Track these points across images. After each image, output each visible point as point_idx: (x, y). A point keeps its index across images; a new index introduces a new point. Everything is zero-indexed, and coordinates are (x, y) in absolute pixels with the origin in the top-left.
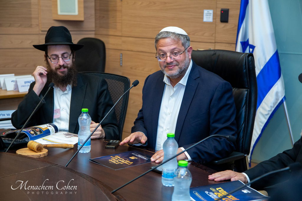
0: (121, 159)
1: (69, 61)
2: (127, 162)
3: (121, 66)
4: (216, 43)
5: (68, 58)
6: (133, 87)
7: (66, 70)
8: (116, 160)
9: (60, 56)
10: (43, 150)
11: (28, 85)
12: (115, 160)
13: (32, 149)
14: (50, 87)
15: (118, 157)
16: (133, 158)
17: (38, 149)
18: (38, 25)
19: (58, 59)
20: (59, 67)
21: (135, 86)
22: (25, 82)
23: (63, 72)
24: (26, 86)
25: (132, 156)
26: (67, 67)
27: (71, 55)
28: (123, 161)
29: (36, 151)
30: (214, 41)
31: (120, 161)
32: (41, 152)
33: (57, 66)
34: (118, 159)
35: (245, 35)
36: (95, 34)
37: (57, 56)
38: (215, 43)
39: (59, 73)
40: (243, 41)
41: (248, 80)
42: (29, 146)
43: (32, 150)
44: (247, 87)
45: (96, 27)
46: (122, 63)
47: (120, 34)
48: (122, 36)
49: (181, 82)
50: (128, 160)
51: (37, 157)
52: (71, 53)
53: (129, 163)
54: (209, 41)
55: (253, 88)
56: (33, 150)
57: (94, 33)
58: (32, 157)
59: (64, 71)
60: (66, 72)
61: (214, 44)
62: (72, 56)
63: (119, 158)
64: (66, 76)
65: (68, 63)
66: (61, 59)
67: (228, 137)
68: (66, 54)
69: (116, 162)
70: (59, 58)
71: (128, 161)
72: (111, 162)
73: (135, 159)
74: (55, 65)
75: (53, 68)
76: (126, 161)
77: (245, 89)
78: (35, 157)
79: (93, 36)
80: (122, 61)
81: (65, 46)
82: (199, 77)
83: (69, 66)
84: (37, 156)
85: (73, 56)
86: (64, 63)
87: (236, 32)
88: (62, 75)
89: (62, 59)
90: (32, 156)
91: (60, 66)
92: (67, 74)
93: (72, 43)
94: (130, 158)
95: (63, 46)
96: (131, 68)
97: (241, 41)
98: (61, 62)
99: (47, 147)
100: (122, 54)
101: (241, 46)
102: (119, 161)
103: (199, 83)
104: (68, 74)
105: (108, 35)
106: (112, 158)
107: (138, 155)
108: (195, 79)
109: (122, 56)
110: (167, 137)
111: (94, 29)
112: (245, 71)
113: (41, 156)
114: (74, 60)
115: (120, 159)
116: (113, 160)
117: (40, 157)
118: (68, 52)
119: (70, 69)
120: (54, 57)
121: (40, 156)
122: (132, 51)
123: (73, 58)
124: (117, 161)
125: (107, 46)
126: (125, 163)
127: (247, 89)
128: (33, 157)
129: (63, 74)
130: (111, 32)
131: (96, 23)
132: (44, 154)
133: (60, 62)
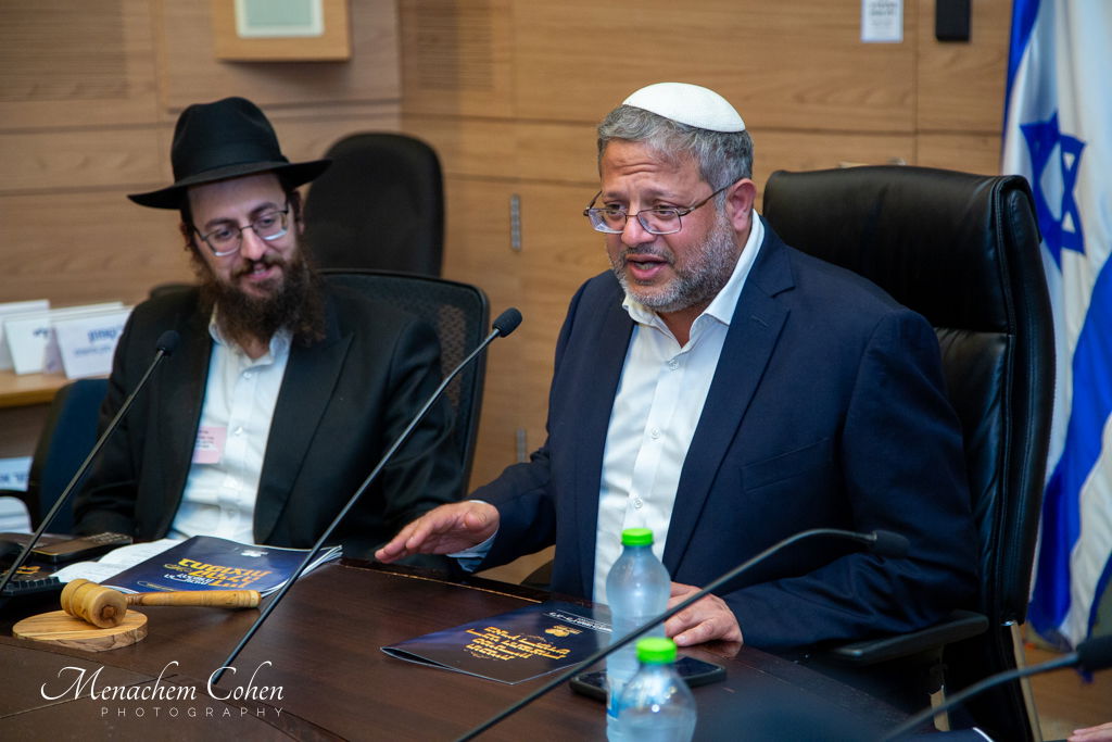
0: (514, 638)
1: (283, 237)
2: (542, 649)
3: (517, 251)
4: (922, 138)
5: (278, 224)
6: (496, 339)
7: (276, 272)
8: (496, 644)
9: (244, 222)
10: (124, 620)
11: (105, 348)
12: (488, 644)
13: (80, 613)
14: (161, 352)
15: (499, 632)
16: (559, 632)
17: (105, 615)
18: (153, 87)
19: (240, 237)
20: (245, 268)
21: (503, 333)
22: (93, 336)
23: (263, 286)
24: (94, 350)
25: (553, 623)
26: (279, 263)
27: (286, 212)
28: (526, 649)
29: (94, 621)
30: (909, 127)
31: (513, 645)
32: (116, 624)
33: (239, 265)
34: (503, 639)
35: (1042, 93)
36: (404, 116)
37: (232, 225)
38: (916, 133)
39: (246, 287)
40: (1034, 120)
41: (1008, 292)
42: (67, 603)
43: (80, 618)
44: (1004, 323)
45: (404, 83)
46: (521, 239)
47: (509, 114)
48: (513, 120)
49: (712, 310)
50: (543, 643)
51: (101, 649)
52: (286, 203)
53: (552, 653)
54: (891, 126)
55: (1033, 331)
56: (85, 617)
57: (395, 109)
58: (79, 650)
59: (272, 280)
60: (281, 283)
61: (909, 141)
62: (290, 216)
63: (504, 634)
64: (278, 301)
65: (280, 244)
66: (248, 234)
67: (875, 537)
68: (270, 210)
69: (499, 653)
70: (241, 230)
71: (547, 647)
72: (478, 652)
73: (571, 635)
74: (228, 261)
75: (224, 274)
76: (539, 645)
77: (996, 335)
78: (89, 648)
79: (390, 124)
80: (520, 228)
81: (256, 178)
82: (792, 289)
83: (287, 256)
84: (101, 644)
85: (296, 211)
86: (264, 247)
87: (1002, 83)
88: (264, 299)
89: (256, 232)
90: (78, 646)
91: (251, 264)
92: (281, 290)
93: (284, 159)
94: (548, 631)
95: (249, 179)
96: (560, 258)
97: (1026, 122)
98: (254, 248)
99: (143, 605)
100: (517, 197)
101: (1025, 144)
102: (508, 648)
103: (789, 313)
104: (286, 292)
105: (457, 119)
106: (477, 637)
107: (575, 618)
108: (774, 292)
109: (520, 207)
110: (623, 543)
111: (396, 95)
112: (991, 253)
113: (117, 645)
114: (302, 226)
115: (511, 641)
116: (484, 647)
117: (114, 647)
118: (272, 201)
119: (293, 271)
120: (221, 228)
121: (110, 641)
122: (559, 183)
123: (296, 220)
124: (502, 649)
125: (449, 167)
126: (536, 652)
127: (1005, 335)
128: (82, 647)
129: (268, 290)
130: (469, 105)
131: (403, 69)
132: (127, 634)
133: (247, 250)
